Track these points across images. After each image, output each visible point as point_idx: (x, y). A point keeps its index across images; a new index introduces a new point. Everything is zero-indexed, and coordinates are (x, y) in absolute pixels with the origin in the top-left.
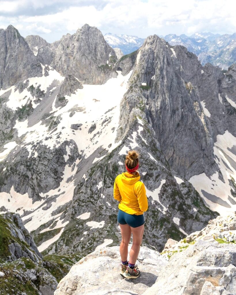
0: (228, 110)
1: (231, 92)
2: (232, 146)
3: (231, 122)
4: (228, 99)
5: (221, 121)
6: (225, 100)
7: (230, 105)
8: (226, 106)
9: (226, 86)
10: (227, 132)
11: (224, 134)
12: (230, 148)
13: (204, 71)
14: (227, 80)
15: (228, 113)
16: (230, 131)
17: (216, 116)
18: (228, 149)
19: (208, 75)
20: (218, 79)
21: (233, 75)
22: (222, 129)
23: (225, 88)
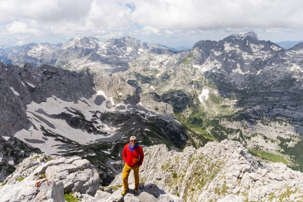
0: (30, 90)
1: (29, 79)
2: (38, 109)
3: (33, 96)
4: (28, 83)
5: (27, 96)
6: (26, 84)
7: (31, 87)
8: (28, 88)
9: (25, 76)
10: (32, 102)
11: (31, 104)
12: (37, 110)
13: (7, 68)
14: (25, 73)
15: (30, 91)
16: (34, 101)
17: (23, 94)
18: (36, 111)
19: (11, 71)
20: (18, 73)
21: (27, 69)
22: (29, 101)
23: (24, 78)
